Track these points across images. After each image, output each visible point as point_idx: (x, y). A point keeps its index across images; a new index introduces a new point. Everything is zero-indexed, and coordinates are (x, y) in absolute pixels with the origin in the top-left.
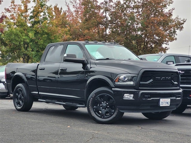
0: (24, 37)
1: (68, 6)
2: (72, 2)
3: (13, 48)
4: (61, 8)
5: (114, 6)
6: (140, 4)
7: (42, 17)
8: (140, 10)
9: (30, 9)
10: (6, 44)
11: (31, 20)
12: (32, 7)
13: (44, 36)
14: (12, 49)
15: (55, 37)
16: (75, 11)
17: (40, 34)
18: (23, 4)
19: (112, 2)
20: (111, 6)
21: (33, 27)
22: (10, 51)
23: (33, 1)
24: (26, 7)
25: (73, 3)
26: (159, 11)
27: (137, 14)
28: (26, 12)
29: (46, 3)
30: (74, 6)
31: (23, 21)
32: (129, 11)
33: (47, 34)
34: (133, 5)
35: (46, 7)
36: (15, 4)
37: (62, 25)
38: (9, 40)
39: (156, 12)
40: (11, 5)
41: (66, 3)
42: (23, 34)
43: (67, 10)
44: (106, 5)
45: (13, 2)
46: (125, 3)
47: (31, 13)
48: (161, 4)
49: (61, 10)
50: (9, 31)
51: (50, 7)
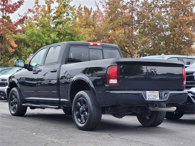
0: (46, 38)
1: (97, 6)
2: (102, 1)
3: (36, 49)
4: (91, 9)
5: (141, 5)
6: (168, 3)
7: (65, 18)
8: (168, 9)
9: (54, 10)
10: (29, 45)
11: (54, 21)
12: (56, 8)
13: (67, 37)
14: (34, 50)
15: (78, 38)
16: (105, 11)
17: (63, 34)
18: (46, 5)
19: (139, 1)
20: (138, 5)
21: (56, 28)
22: (32, 52)
23: (56, 2)
24: (49, 7)
25: (102, 3)
26: (188, 10)
27: (165, 13)
28: (50, 12)
29: (69, 3)
30: (103, 6)
31: (46, 22)
32: (157, 10)
33: (70, 34)
34: (161, 5)
35: (70, 7)
36: (39, 4)
37: (86, 26)
38: (31, 41)
39: (185, 12)
40: (35, 6)
41: (96, 3)
42: (46, 35)
43: (97, 10)
44: (132, 5)
45: (37, 3)
46: (152, 3)
47: (54, 14)
48: (191, 3)
49: (91, 10)
50: (30, 32)
51: (74, 7)
